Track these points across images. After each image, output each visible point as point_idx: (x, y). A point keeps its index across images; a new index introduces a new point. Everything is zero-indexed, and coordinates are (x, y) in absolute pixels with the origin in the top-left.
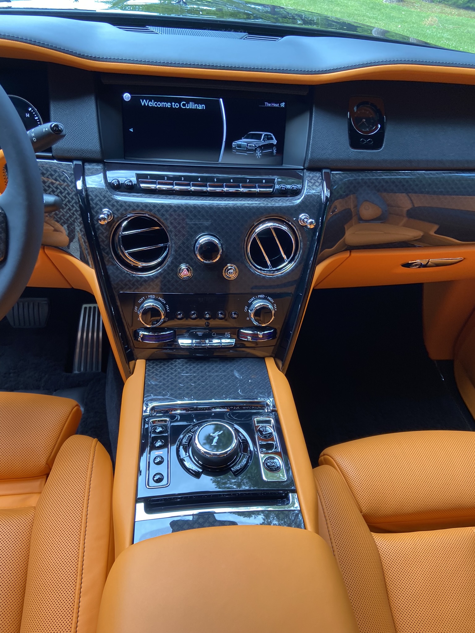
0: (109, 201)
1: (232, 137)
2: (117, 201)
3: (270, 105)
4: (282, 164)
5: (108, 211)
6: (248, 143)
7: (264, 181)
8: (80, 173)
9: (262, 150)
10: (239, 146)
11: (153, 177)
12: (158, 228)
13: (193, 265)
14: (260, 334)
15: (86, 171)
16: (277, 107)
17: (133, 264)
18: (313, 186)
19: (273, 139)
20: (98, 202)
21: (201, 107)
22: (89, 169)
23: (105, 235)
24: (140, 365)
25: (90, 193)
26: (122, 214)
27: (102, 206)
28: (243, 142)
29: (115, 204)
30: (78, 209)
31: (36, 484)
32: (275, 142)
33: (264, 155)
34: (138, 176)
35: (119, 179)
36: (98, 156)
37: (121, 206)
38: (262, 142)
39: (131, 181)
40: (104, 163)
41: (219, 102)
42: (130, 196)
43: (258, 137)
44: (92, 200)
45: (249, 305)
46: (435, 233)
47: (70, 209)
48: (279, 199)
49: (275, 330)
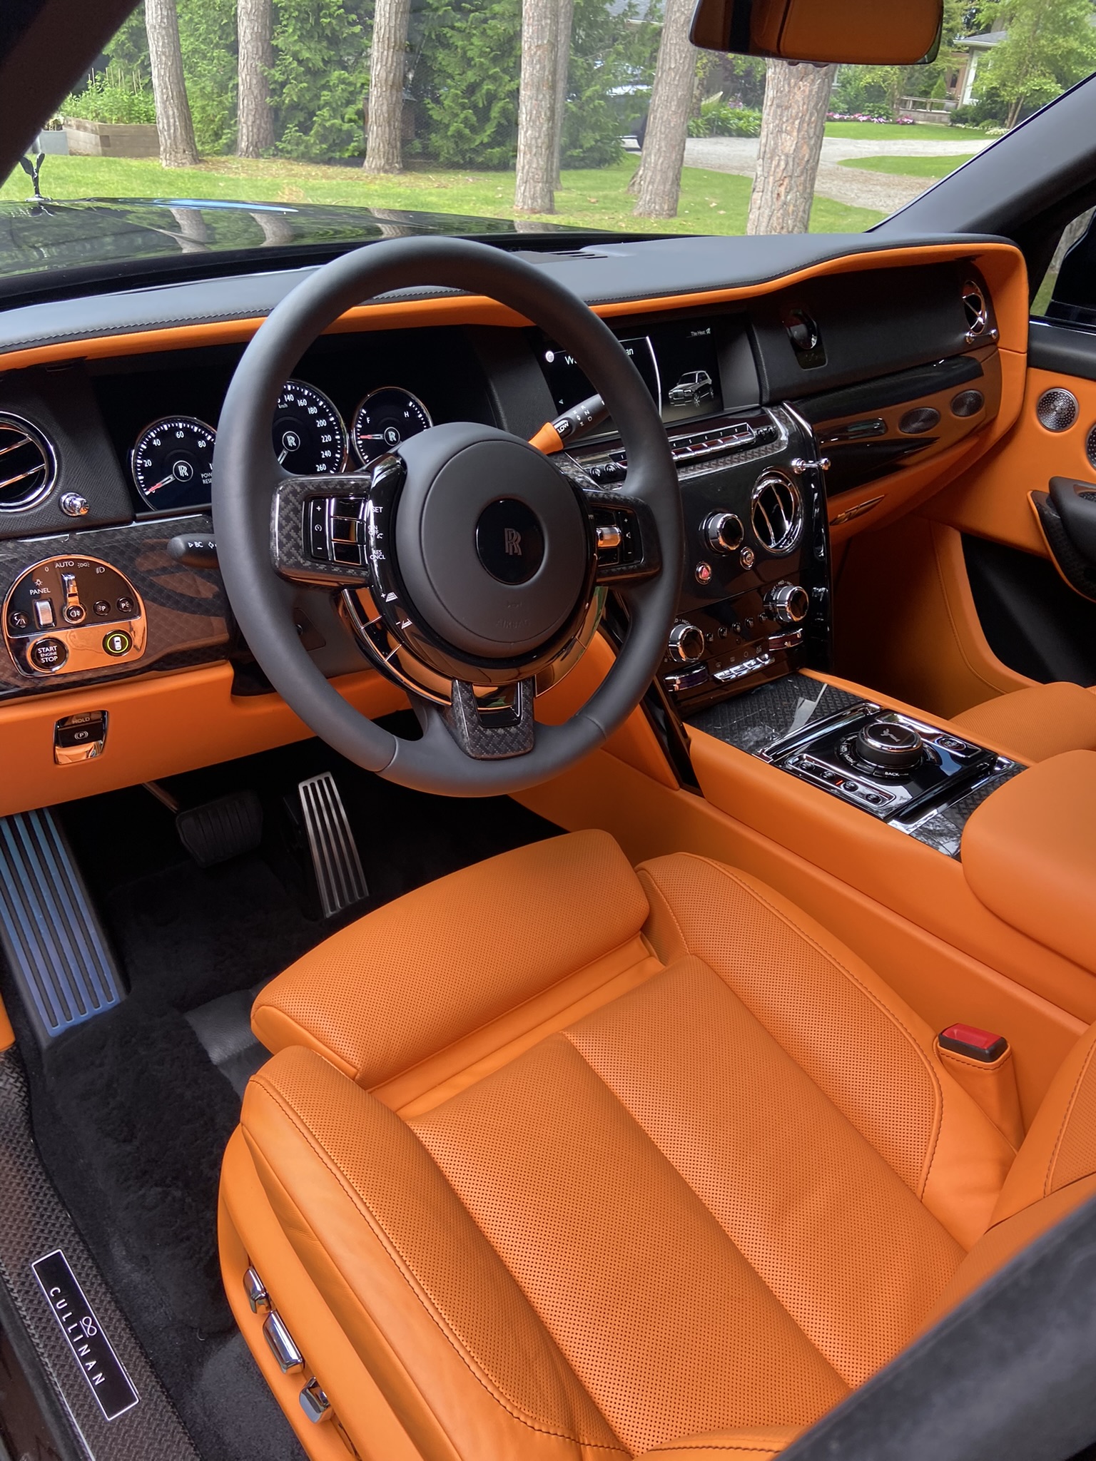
1: (668, 384)
3: (695, 334)
4: (722, 409)
6: (684, 389)
7: (736, 430)
9: (700, 395)
10: (676, 395)
16: (703, 336)
18: (786, 422)
19: (707, 378)
28: (678, 389)
32: (709, 381)
33: (702, 401)
38: (697, 384)
41: (645, 341)
43: (691, 378)
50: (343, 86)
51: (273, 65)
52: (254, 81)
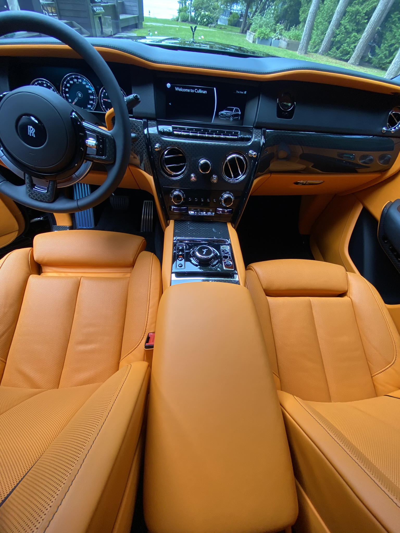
0: (159, 140)
1: (219, 110)
2: (163, 140)
3: (238, 92)
4: (242, 125)
5: (159, 145)
6: (227, 113)
7: (233, 133)
8: (146, 126)
9: (233, 117)
10: (222, 114)
11: (180, 128)
12: (181, 155)
13: (197, 175)
14: (226, 211)
15: (149, 125)
16: (242, 94)
17: (169, 173)
18: (257, 136)
19: (239, 111)
20: (154, 140)
21: (205, 92)
22: (150, 124)
23: (157, 157)
24: (172, 223)
25: (151, 136)
26: (165, 147)
27: (156, 143)
28: (224, 112)
29: (162, 141)
30: (145, 144)
31: (129, 269)
32: (240, 113)
33: (234, 120)
34: (173, 128)
35: (164, 129)
36: (154, 116)
37: (165, 142)
38: (233, 113)
39: (169, 130)
40: (157, 121)
41: (214, 89)
42: (169, 138)
43: (232, 110)
44: (151, 139)
45: (222, 196)
46: (312, 167)
47: (141, 145)
48: (240, 142)
49: (233, 209)
50: (354, 38)
51: (338, 29)
52: (331, 33)
